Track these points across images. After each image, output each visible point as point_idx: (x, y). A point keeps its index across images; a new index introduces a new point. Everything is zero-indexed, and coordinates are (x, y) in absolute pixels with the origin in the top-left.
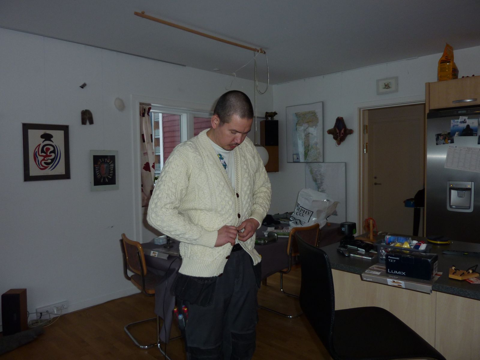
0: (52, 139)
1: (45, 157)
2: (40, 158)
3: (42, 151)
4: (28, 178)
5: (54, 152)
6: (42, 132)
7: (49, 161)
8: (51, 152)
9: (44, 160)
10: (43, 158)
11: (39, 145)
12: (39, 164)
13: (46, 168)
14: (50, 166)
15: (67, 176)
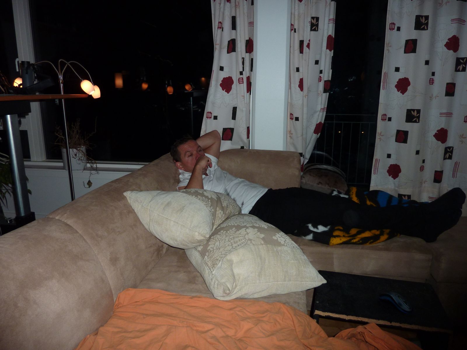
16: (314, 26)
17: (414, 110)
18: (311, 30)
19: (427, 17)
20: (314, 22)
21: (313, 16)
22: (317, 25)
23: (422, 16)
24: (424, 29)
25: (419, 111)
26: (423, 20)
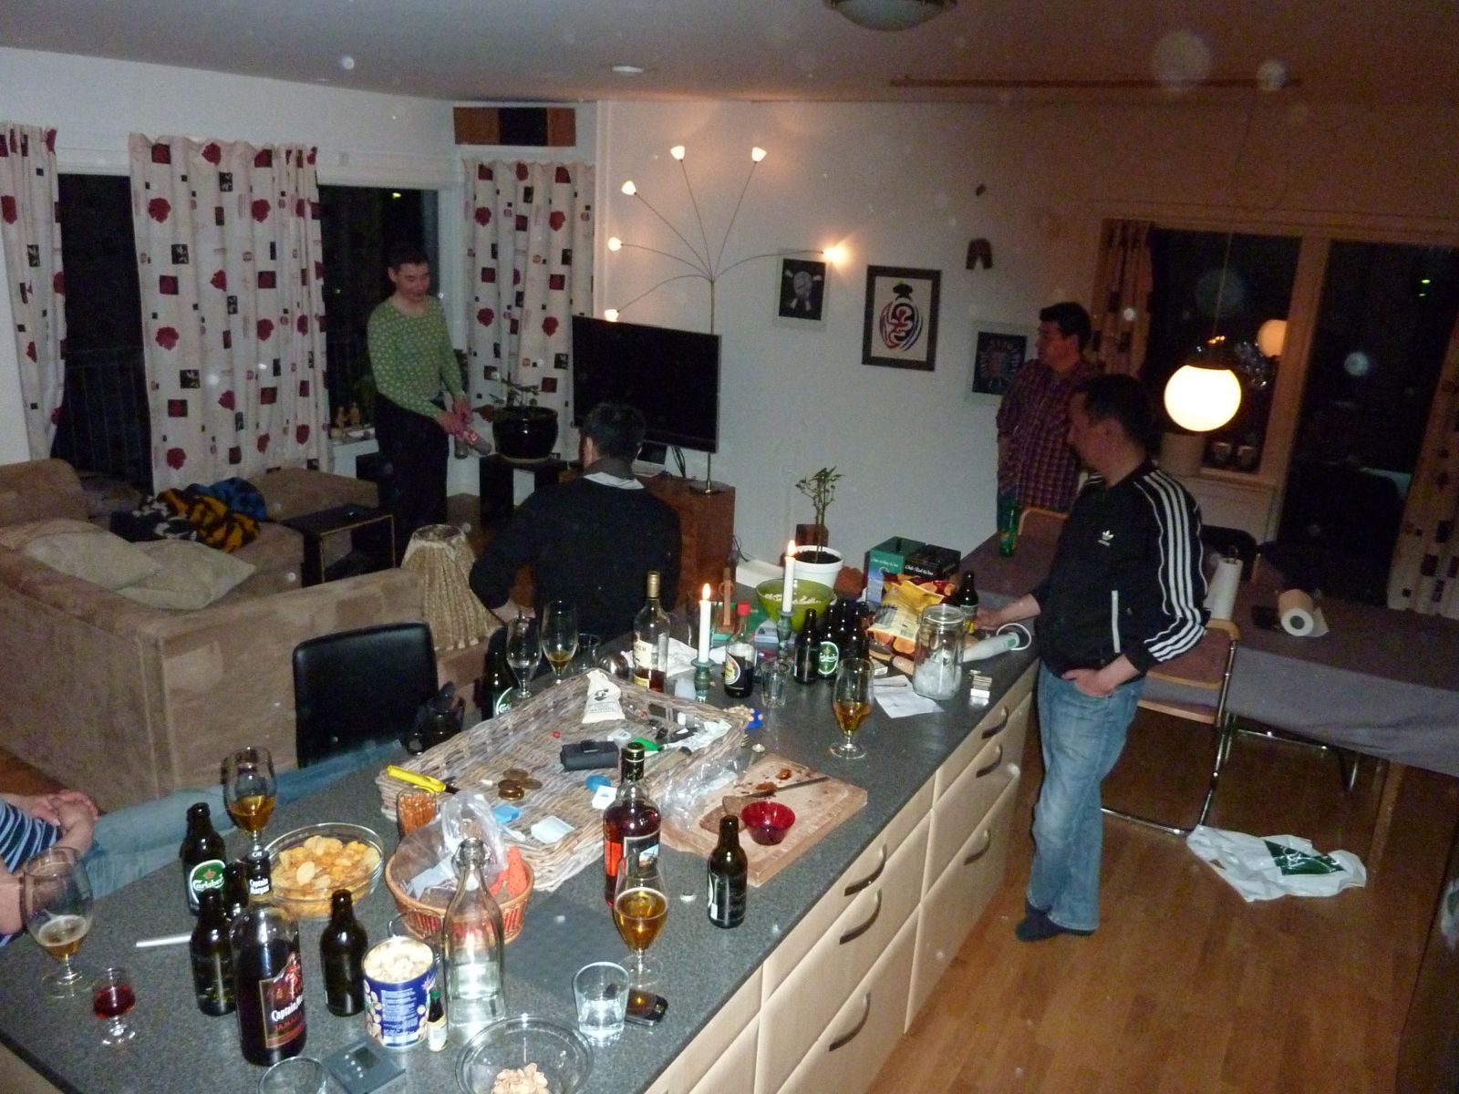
0: (911, 295)
1: (896, 326)
2: (889, 328)
3: (894, 316)
4: (868, 359)
5: (911, 318)
6: (896, 281)
7: (903, 334)
8: (907, 319)
9: (894, 331)
10: (891, 328)
11: (890, 305)
12: (886, 338)
13: (896, 345)
14: (904, 342)
15: (928, 365)
16: (34, 260)
17: (189, 371)
18: (31, 265)
19: (185, 247)
20: (33, 252)
21: (31, 244)
22: (37, 258)
23: (178, 246)
24: (183, 262)
25: (196, 373)
26: (180, 251)
